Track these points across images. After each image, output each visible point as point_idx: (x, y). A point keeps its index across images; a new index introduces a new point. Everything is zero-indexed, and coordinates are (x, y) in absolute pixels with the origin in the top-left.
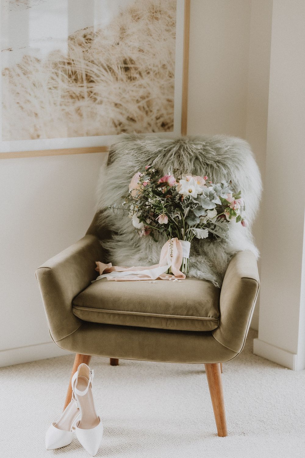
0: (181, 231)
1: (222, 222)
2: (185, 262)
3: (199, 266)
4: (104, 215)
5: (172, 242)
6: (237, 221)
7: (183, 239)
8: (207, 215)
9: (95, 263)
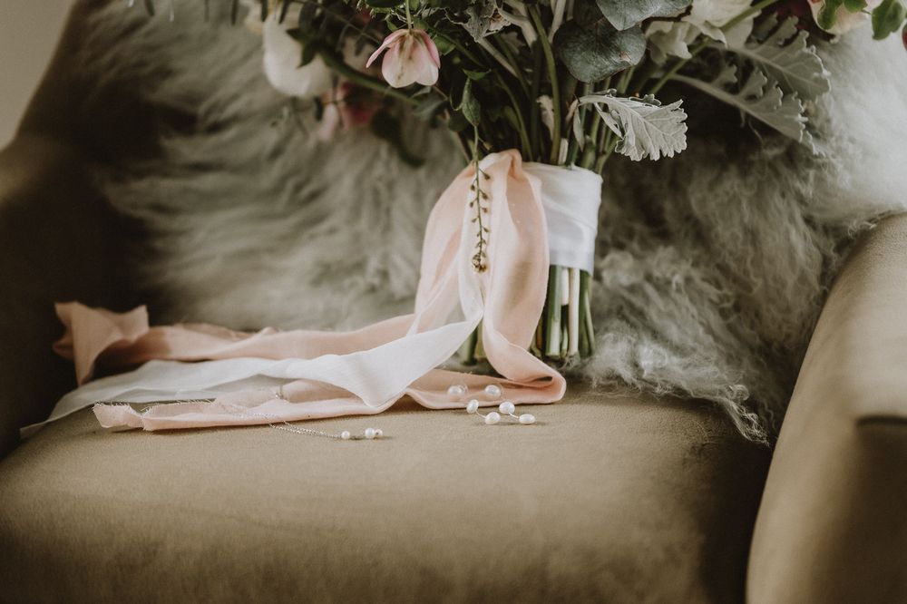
0: (540, 110)
1: (788, 42)
2: (568, 293)
3: (656, 308)
4: (110, 17)
5: (487, 177)
6: (880, 33)
7: (553, 156)
8: (688, 11)
9: (53, 310)
